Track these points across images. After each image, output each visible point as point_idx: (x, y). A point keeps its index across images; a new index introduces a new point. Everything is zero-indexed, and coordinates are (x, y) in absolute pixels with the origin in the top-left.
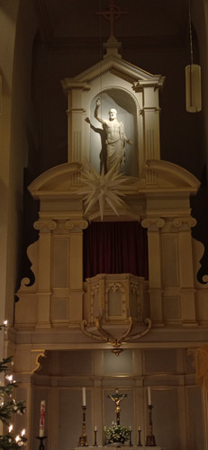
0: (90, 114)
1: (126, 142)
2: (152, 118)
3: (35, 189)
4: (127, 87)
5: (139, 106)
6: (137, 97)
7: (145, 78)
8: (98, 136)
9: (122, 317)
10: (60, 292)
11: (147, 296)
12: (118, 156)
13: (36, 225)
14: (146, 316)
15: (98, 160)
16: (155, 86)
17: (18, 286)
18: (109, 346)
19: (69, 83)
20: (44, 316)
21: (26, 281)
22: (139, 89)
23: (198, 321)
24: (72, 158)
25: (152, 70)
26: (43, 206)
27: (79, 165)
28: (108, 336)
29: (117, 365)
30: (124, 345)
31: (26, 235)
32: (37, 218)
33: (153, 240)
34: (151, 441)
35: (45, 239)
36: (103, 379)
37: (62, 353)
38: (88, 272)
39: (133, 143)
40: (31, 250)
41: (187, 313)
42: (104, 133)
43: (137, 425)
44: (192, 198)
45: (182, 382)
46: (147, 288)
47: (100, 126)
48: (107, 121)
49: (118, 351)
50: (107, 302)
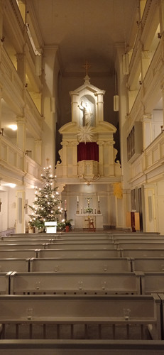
0: (79, 104)
1: (91, 114)
2: (101, 106)
3: (61, 131)
4: (92, 94)
5: (96, 102)
6: (96, 98)
7: (99, 91)
8: (82, 112)
9: (90, 174)
10: (70, 166)
11: (98, 167)
12: (89, 119)
13: (61, 143)
14: (97, 174)
15: (82, 120)
16: (102, 94)
17: (56, 164)
18: (86, 183)
19: (71, 93)
20: (65, 174)
21: (59, 162)
22: (96, 95)
23: (115, 175)
24: (73, 120)
25: (101, 88)
26: (63, 137)
27: (76, 123)
28: (86, 180)
29: (88, 189)
30: (91, 183)
31: (58, 147)
32: (62, 141)
33: (101, 149)
34: (99, 212)
35: (64, 148)
36: (83, 193)
37: (70, 185)
38: (79, 159)
39: (94, 115)
40: (60, 152)
41: (111, 173)
42: (84, 111)
43: (94, 207)
44: (114, 134)
45: (109, 194)
46: (98, 165)
47: (82, 108)
48: (85, 107)
49: (89, 185)
50: (86, 169)
